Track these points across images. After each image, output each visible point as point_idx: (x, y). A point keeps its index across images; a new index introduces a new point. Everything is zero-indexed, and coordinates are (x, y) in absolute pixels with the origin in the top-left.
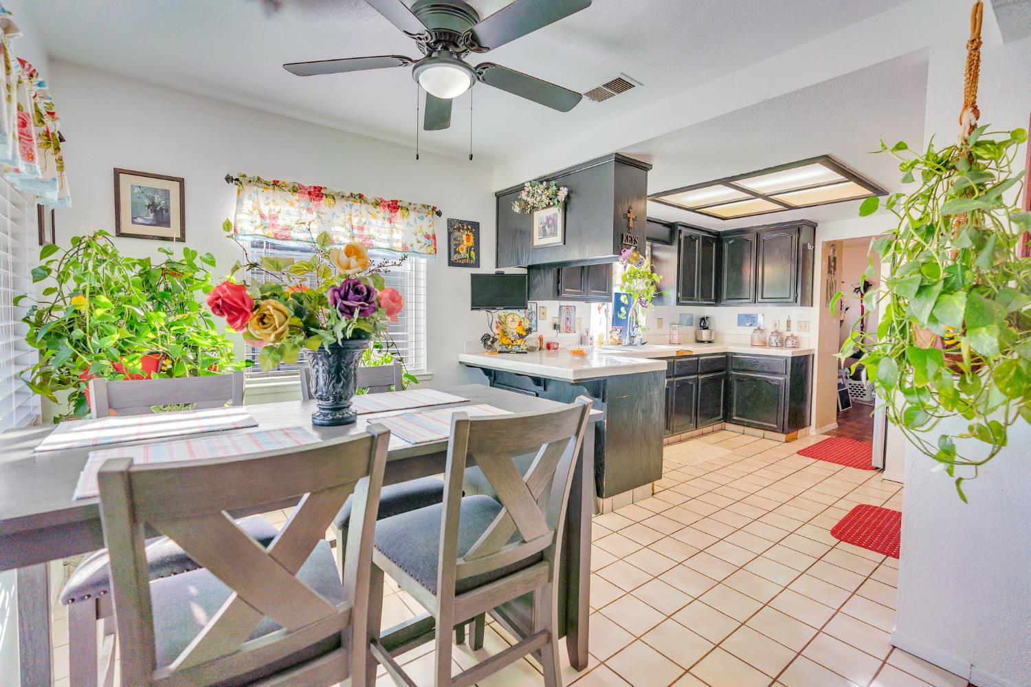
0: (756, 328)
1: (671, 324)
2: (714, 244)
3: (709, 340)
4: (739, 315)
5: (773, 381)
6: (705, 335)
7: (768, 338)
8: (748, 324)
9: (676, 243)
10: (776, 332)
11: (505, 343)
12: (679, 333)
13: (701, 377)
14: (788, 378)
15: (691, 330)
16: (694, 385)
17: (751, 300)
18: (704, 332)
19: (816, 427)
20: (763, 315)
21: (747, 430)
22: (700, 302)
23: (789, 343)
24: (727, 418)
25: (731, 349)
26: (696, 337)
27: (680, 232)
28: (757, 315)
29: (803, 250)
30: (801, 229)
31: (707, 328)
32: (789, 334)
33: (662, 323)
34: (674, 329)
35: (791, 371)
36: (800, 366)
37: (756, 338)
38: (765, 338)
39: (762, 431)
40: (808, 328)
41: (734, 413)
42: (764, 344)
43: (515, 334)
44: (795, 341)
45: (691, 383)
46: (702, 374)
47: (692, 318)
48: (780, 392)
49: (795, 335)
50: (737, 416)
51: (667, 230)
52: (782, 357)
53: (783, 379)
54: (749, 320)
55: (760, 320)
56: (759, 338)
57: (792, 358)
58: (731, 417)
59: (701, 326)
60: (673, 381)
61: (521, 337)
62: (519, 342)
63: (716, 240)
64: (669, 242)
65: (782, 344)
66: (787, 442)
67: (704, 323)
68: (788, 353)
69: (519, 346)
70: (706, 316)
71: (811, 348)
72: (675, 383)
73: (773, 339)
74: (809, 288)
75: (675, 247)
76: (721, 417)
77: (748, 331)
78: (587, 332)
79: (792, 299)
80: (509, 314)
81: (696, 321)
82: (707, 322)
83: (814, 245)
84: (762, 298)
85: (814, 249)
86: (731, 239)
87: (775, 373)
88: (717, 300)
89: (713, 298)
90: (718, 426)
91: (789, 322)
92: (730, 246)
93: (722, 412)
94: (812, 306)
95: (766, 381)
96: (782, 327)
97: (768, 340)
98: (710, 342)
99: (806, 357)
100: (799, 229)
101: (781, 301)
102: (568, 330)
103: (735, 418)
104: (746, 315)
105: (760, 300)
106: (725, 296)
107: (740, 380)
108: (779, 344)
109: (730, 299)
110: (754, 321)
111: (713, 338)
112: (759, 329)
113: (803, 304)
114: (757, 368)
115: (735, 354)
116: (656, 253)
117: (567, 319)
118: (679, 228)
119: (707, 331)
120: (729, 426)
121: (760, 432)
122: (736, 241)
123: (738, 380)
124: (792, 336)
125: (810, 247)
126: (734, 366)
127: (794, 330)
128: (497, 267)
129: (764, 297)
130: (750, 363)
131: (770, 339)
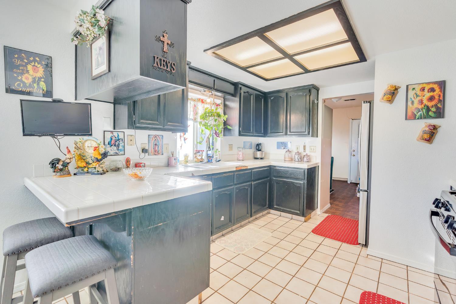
0: (287, 150)
1: (238, 148)
2: (263, 99)
3: (261, 157)
4: (277, 142)
5: (297, 183)
6: (259, 154)
7: (293, 156)
8: (283, 148)
9: (238, 95)
10: (298, 152)
11: (80, 165)
12: (243, 154)
13: (253, 183)
14: (306, 182)
15: (250, 152)
16: (249, 189)
17: (284, 133)
18: (259, 153)
19: (320, 209)
20: (291, 143)
21: (283, 214)
22: (254, 134)
23: (305, 159)
24: (271, 207)
25: (273, 163)
26: (254, 155)
27: (241, 88)
28: (287, 142)
29: (312, 103)
30: (311, 90)
31: (260, 150)
32: (305, 154)
33: (232, 147)
34: (240, 151)
35: (308, 177)
36: (311, 173)
37: (287, 156)
38: (292, 156)
39: (291, 215)
40: (315, 150)
41: (275, 203)
42: (292, 160)
43: (93, 158)
44: (308, 158)
45: (246, 188)
46: (254, 181)
47: (251, 144)
48: (301, 191)
49: (308, 155)
50: (277, 205)
51: (232, 87)
52: (302, 169)
53: (302, 182)
54: (283, 145)
55: (289, 145)
56: (288, 156)
57: (307, 169)
58: (273, 206)
59: (257, 149)
60: (233, 188)
61: (98, 160)
62: (94, 165)
63: (263, 97)
64: (234, 95)
65: (301, 160)
66: (305, 221)
67: (258, 147)
68: (305, 166)
69: (95, 168)
70: (260, 143)
71: (317, 162)
72: (235, 189)
73: (296, 156)
74: (315, 126)
75: (237, 99)
76: (267, 206)
77: (283, 151)
78: (173, 154)
79: (307, 133)
80: (86, 141)
81: (254, 146)
82: (260, 146)
83: (318, 100)
84: (290, 132)
85: (318, 103)
86: (272, 97)
87: (297, 179)
88: (265, 134)
89: (262, 132)
90: (266, 212)
91: (304, 147)
92: (271, 101)
93: (267, 203)
94: (317, 137)
95: (293, 183)
96: (301, 150)
97: (293, 157)
98: (262, 159)
99: (315, 168)
100: (310, 90)
101: (300, 134)
102: (156, 153)
103: (275, 207)
104: (281, 143)
105: (289, 133)
106: (269, 131)
107: (278, 182)
108: (300, 160)
109: (272, 133)
110: (286, 146)
111: (263, 156)
112: (288, 150)
113: (312, 136)
114: (288, 175)
115: (275, 166)
116: (227, 103)
117: (156, 145)
118: (240, 86)
119: (260, 152)
120: (272, 211)
121: (290, 216)
122: (275, 97)
123: (277, 183)
124: (307, 155)
125: (316, 102)
126: (275, 174)
127: (308, 152)
128: (76, 99)
129: (291, 131)
130: (284, 173)
131: (295, 157)
